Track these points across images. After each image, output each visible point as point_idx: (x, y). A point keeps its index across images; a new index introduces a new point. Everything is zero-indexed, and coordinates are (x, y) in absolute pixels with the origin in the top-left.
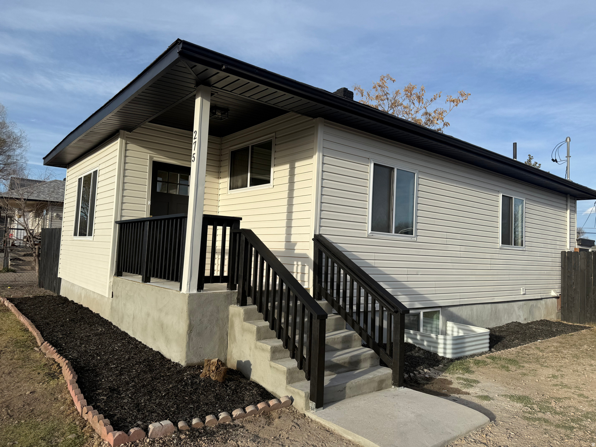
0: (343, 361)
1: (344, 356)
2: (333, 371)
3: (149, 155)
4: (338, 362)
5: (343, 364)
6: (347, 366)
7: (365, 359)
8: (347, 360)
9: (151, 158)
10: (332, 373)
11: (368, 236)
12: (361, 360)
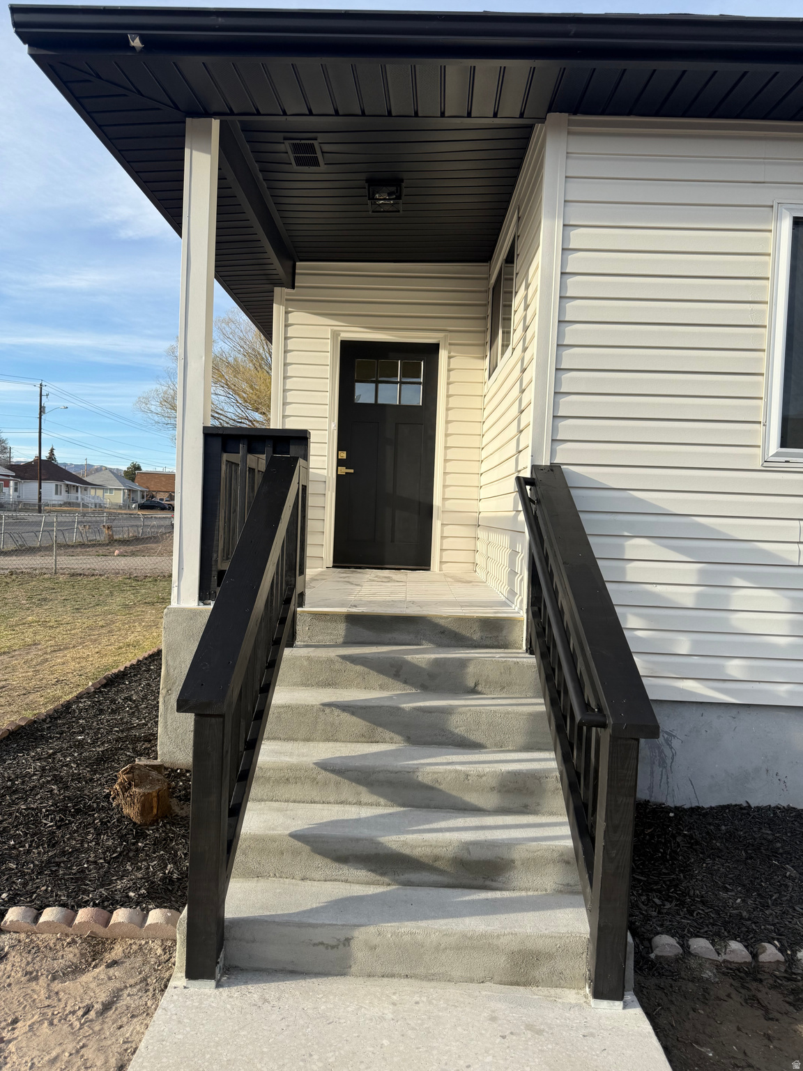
0: (428, 850)
1: (448, 835)
2: (383, 874)
3: (329, 328)
4: (407, 851)
5: (425, 860)
6: (449, 869)
7: (535, 863)
8: (449, 852)
9: (335, 334)
10: (378, 878)
11: (766, 464)
12: (513, 861)
